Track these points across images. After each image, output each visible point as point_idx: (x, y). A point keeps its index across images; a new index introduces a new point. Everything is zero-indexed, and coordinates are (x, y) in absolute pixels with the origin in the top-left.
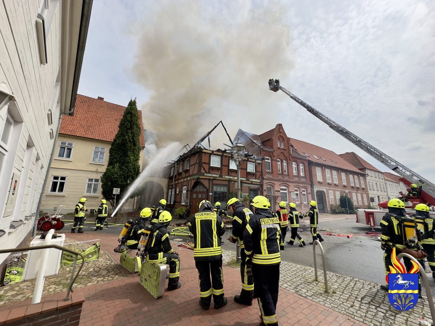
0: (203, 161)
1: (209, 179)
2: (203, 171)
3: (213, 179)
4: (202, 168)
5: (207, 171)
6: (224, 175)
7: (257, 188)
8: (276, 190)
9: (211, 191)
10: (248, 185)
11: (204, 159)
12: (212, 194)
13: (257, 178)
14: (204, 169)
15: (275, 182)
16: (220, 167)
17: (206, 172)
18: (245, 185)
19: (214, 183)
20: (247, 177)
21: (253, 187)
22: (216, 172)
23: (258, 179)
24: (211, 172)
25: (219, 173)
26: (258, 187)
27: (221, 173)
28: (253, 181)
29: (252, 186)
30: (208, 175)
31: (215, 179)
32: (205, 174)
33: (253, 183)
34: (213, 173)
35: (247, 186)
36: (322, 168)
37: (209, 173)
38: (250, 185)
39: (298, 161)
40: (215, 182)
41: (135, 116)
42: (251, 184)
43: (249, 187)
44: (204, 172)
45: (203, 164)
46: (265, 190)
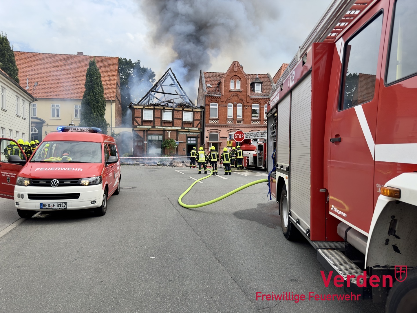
0: (135, 116)
1: (144, 131)
3: (147, 130)
5: (140, 124)
8: (221, 136)
9: (145, 140)
11: (137, 114)
13: (195, 126)
14: (137, 122)
15: (221, 128)
16: (152, 119)
20: (182, 125)
21: (190, 135)
22: (148, 124)
26: (197, 135)
27: (154, 124)
28: (189, 129)
35: (183, 134)
37: (142, 125)
39: (262, 101)
40: (149, 132)
42: (189, 132)
43: (186, 135)
44: (137, 125)
45: (136, 119)
46: (207, 137)
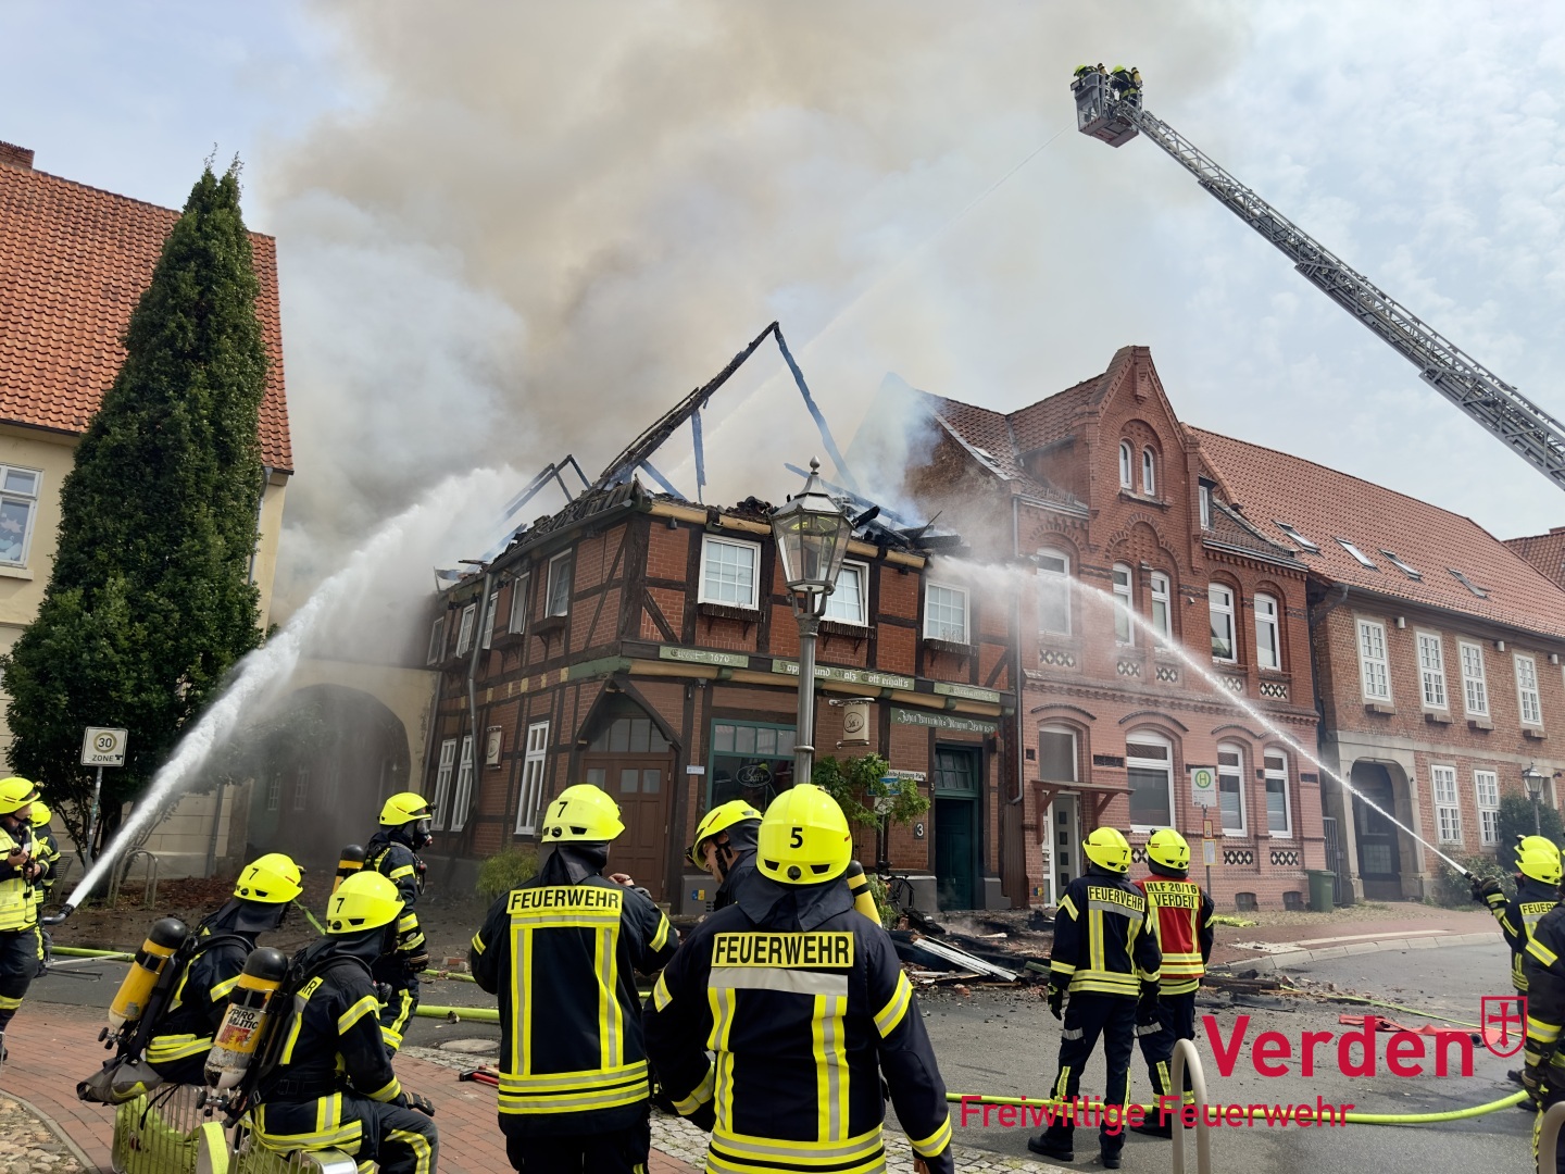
0: (651, 571)
1: (690, 683)
2: (649, 630)
3: (709, 680)
4: (646, 615)
5: (676, 628)
6: (780, 657)
7: (980, 739)
8: (1100, 753)
9: (695, 754)
10: (923, 719)
11: (661, 557)
12: (700, 770)
13: (982, 678)
14: (658, 618)
15: (1095, 702)
16: (755, 607)
17: (670, 640)
18: (907, 717)
19: (715, 703)
20: (919, 669)
21: (953, 731)
22: (730, 637)
23: (989, 684)
24: (701, 638)
25: (750, 643)
26: (985, 735)
27: (762, 643)
28: (955, 694)
29: (952, 723)
30: (683, 654)
31: (721, 679)
32: (665, 652)
33: (959, 708)
34: (713, 643)
35: (916, 724)
36: (1396, 621)
37: (688, 642)
38: (936, 721)
39: (1246, 577)
40: (721, 697)
41: (232, 277)
42: (946, 712)
43: (932, 730)
44: (658, 636)
45: (653, 591)
46: (1031, 753)
